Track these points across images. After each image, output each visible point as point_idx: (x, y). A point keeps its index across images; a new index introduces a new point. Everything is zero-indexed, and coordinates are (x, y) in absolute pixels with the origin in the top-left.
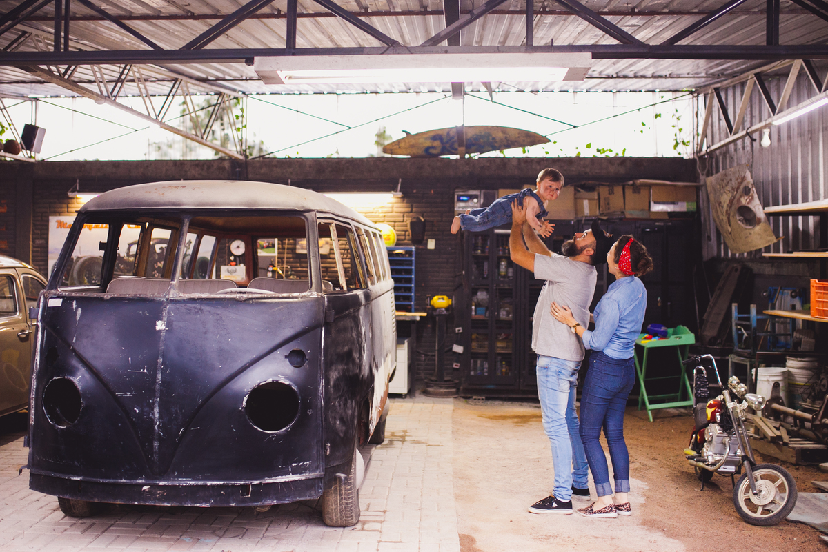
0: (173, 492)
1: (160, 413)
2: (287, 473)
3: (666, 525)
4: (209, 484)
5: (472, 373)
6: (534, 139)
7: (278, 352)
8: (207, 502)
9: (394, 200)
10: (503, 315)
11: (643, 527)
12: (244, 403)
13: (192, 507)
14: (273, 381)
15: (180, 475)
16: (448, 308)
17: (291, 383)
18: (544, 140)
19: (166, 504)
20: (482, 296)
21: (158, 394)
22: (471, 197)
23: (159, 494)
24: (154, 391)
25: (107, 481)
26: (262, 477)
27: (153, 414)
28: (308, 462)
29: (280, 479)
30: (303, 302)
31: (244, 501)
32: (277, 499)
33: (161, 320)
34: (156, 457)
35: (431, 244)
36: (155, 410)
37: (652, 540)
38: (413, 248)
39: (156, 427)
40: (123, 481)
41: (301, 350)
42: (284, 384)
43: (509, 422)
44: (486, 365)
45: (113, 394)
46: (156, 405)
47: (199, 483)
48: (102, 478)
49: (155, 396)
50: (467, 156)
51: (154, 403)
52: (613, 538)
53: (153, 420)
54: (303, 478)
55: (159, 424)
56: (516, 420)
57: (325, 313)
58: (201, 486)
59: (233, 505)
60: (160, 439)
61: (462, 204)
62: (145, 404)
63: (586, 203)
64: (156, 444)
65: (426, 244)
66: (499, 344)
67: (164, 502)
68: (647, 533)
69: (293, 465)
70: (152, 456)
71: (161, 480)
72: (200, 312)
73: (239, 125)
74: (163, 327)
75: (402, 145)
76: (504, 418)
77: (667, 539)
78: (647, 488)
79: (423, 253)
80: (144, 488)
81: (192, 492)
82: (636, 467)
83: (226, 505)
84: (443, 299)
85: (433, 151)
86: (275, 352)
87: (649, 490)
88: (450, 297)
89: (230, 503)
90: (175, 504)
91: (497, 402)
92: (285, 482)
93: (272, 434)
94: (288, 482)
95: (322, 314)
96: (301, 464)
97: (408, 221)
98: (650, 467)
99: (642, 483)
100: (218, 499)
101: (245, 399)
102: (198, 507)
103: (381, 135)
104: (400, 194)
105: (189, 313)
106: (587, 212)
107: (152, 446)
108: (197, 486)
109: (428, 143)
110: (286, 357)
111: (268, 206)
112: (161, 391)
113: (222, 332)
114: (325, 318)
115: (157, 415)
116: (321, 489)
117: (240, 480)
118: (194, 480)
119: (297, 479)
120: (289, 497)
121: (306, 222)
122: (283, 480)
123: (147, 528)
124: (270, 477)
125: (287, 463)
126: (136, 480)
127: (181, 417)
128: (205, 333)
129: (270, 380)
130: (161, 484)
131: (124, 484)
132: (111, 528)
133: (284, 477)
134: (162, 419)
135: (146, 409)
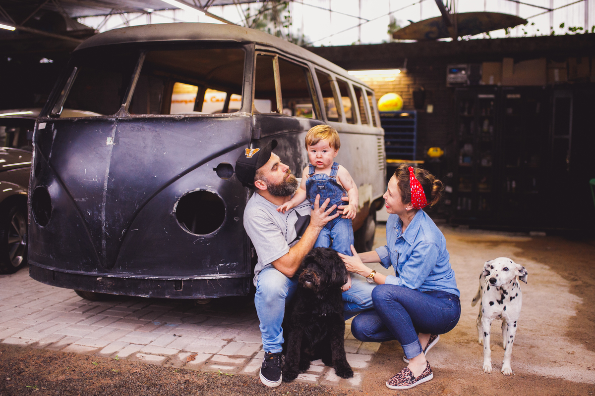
0: (119, 283)
1: (106, 216)
2: (214, 272)
3: (591, 337)
4: (146, 277)
5: (459, 208)
6: (514, 21)
7: (207, 164)
8: (147, 293)
9: (402, 75)
10: (484, 163)
11: (566, 337)
12: (175, 209)
13: (135, 297)
14: (201, 190)
15: (124, 269)
16: (441, 157)
17: (217, 193)
18: (525, 22)
19: (115, 294)
20: (468, 148)
21: (104, 200)
22: (460, 70)
23: (109, 285)
24: (102, 197)
25: (70, 271)
26: (193, 275)
27: (101, 217)
28: (235, 263)
29: (208, 277)
30: (233, 121)
31: (177, 294)
32: (206, 294)
33: (111, 136)
34: (104, 253)
35: (430, 109)
36: (102, 213)
37: (570, 351)
38: (415, 112)
39: (103, 227)
40: (82, 272)
41: (230, 164)
42: (211, 193)
43: (482, 245)
44: (470, 202)
45: (72, 198)
46: (103, 209)
47: (139, 277)
48: (67, 269)
49: (102, 201)
50: (459, 39)
51: (101, 208)
52: (532, 347)
53: (100, 222)
54: (230, 277)
55: (106, 225)
56: (488, 244)
57: (253, 131)
58: (140, 279)
59: (168, 297)
60: (107, 239)
61: (452, 76)
62: (95, 208)
63: (556, 72)
64: (104, 242)
65: (426, 109)
66: (481, 186)
67: (113, 291)
68: (569, 344)
69: (221, 265)
70: (102, 253)
71: (109, 273)
72: (142, 129)
73: (287, 24)
74: (112, 143)
75: (407, 31)
76: (479, 242)
77: (587, 351)
78: (582, 302)
79: (423, 115)
80: (98, 279)
81: (135, 284)
82: (578, 284)
83: (162, 297)
84: (437, 151)
85: (432, 36)
86: (204, 165)
87: (583, 305)
88: (442, 149)
89: (165, 295)
90: (122, 293)
91: (478, 231)
92: (212, 279)
93: (200, 237)
94: (216, 279)
95: (249, 131)
96: (228, 264)
97: (411, 90)
98: (590, 285)
99: (578, 298)
100: (156, 291)
101: (176, 205)
102: (140, 297)
103: (392, 25)
104: (405, 70)
105: (133, 131)
106: (557, 79)
107: (101, 244)
108: (137, 279)
109: (427, 29)
110: (214, 169)
111: (210, 38)
112: (107, 197)
113: (159, 146)
114: (253, 135)
115: (104, 218)
116: (248, 287)
117: (173, 275)
118: (135, 274)
119: (223, 277)
120: (217, 293)
121: (246, 53)
122: (211, 278)
123: (134, 312)
124: (199, 275)
125: (214, 263)
126: (91, 272)
127: (122, 220)
128: (145, 148)
129: (198, 189)
130: (109, 276)
131: (82, 275)
132: (108, 310)
133: (212, 275)
134: (108, 221)
135: (96, 212)
